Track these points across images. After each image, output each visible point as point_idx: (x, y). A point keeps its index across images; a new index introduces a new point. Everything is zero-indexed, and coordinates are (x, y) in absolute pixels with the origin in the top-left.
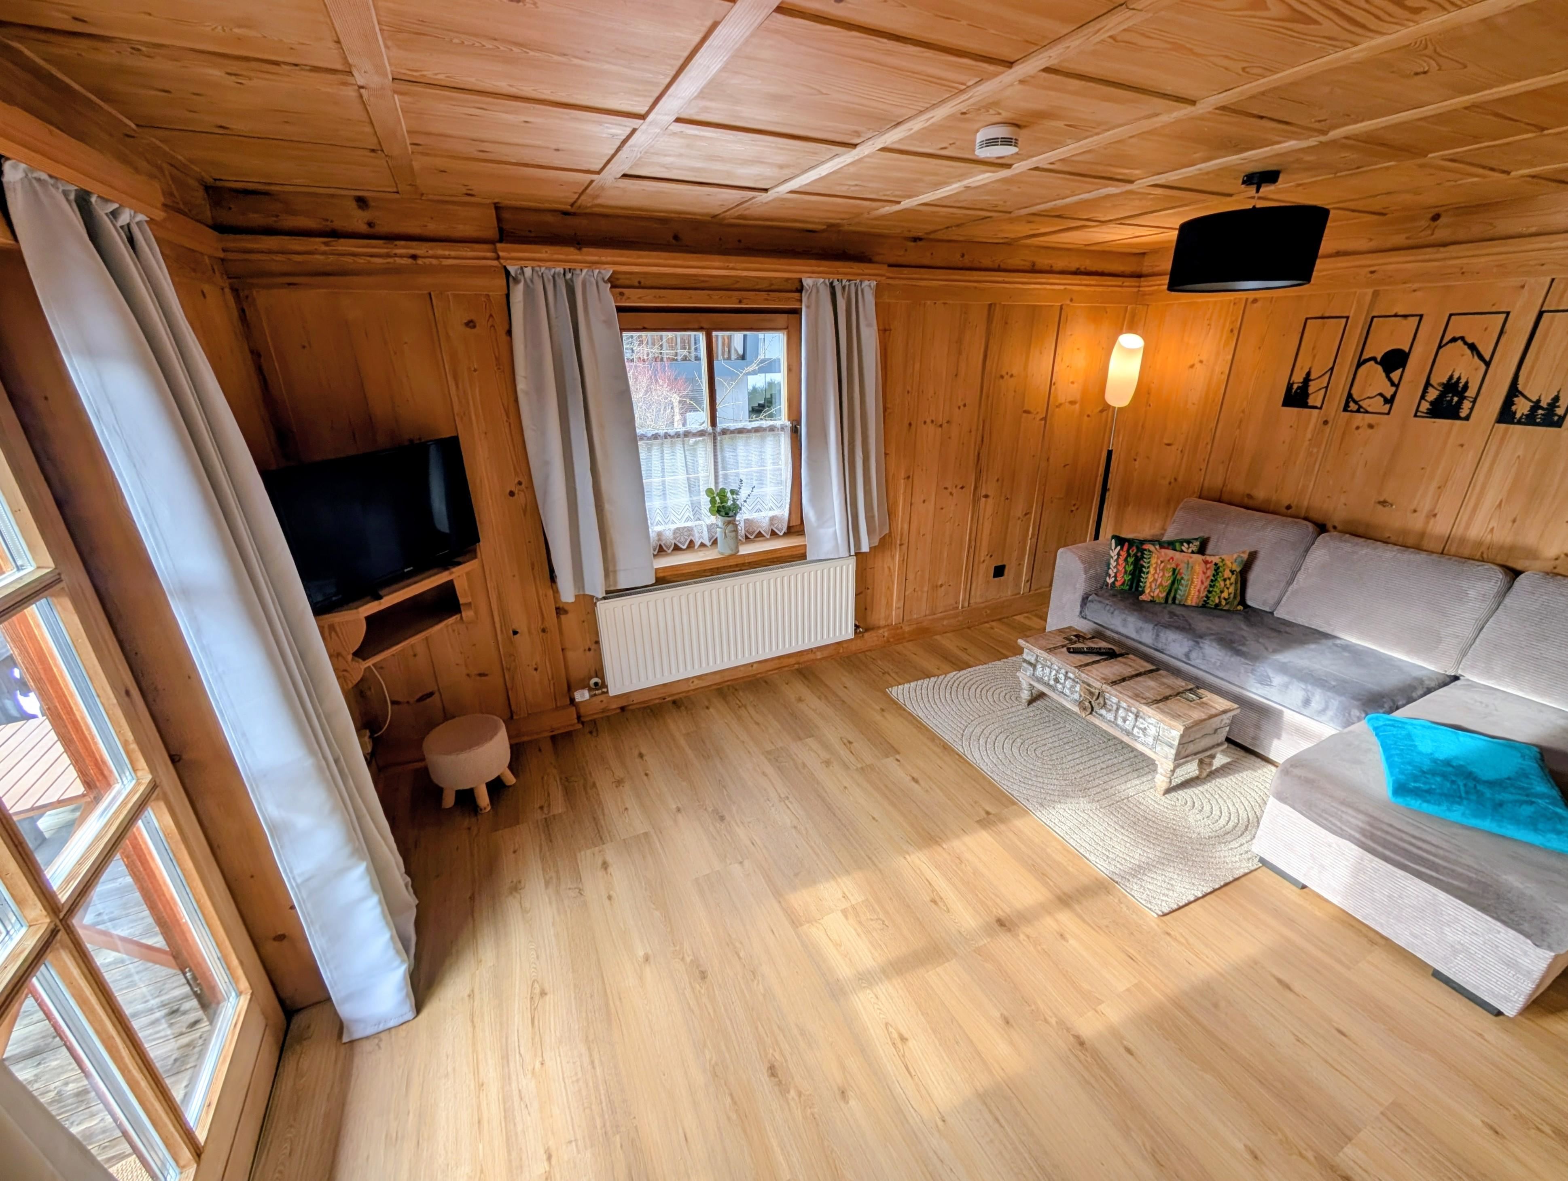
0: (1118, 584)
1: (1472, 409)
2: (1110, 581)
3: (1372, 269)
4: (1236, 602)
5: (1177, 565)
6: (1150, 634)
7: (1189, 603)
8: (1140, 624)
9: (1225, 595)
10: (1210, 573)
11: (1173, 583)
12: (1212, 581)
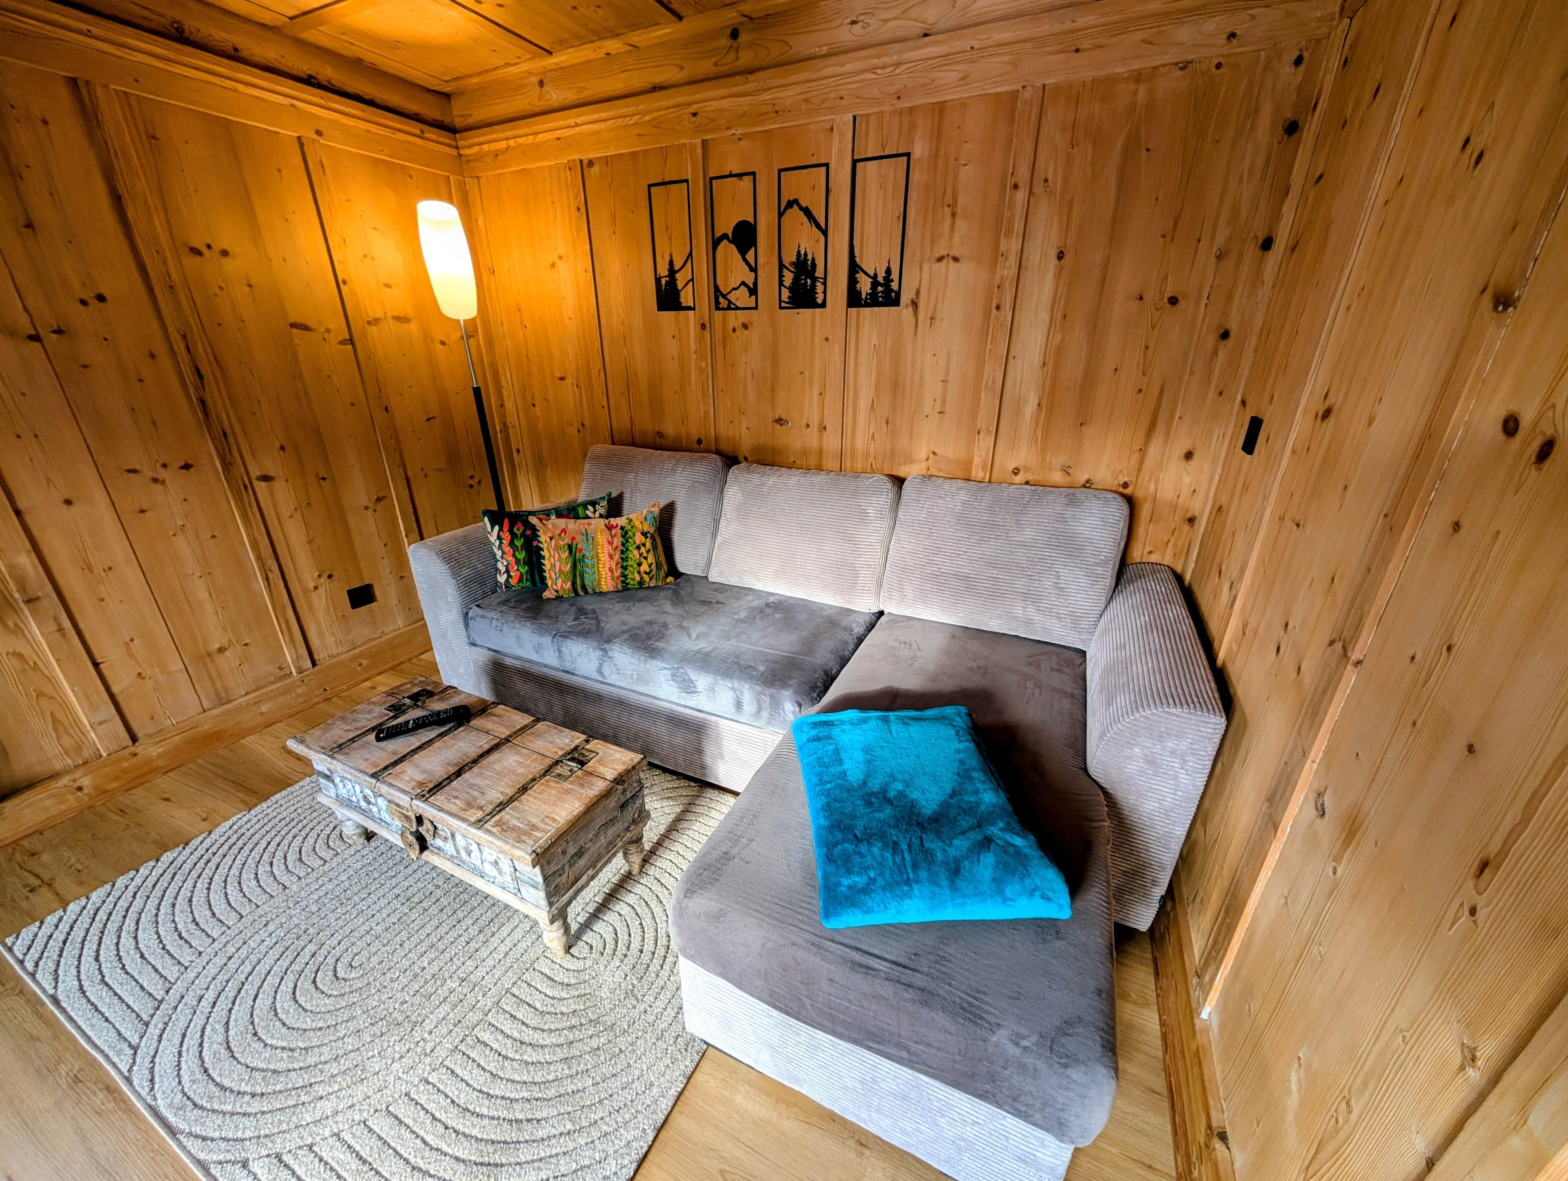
0: (513, 582)
1: (825, 292)
2: (502, 579)
3: (694, 108)
4: (662, 574)
5: (573, 539)
6: (552, 652)
7: (605, 589)
8: (536, 639)
9: (645, 567)
10: (618, 541)
11: (574, 566)
12: (622, 552)
